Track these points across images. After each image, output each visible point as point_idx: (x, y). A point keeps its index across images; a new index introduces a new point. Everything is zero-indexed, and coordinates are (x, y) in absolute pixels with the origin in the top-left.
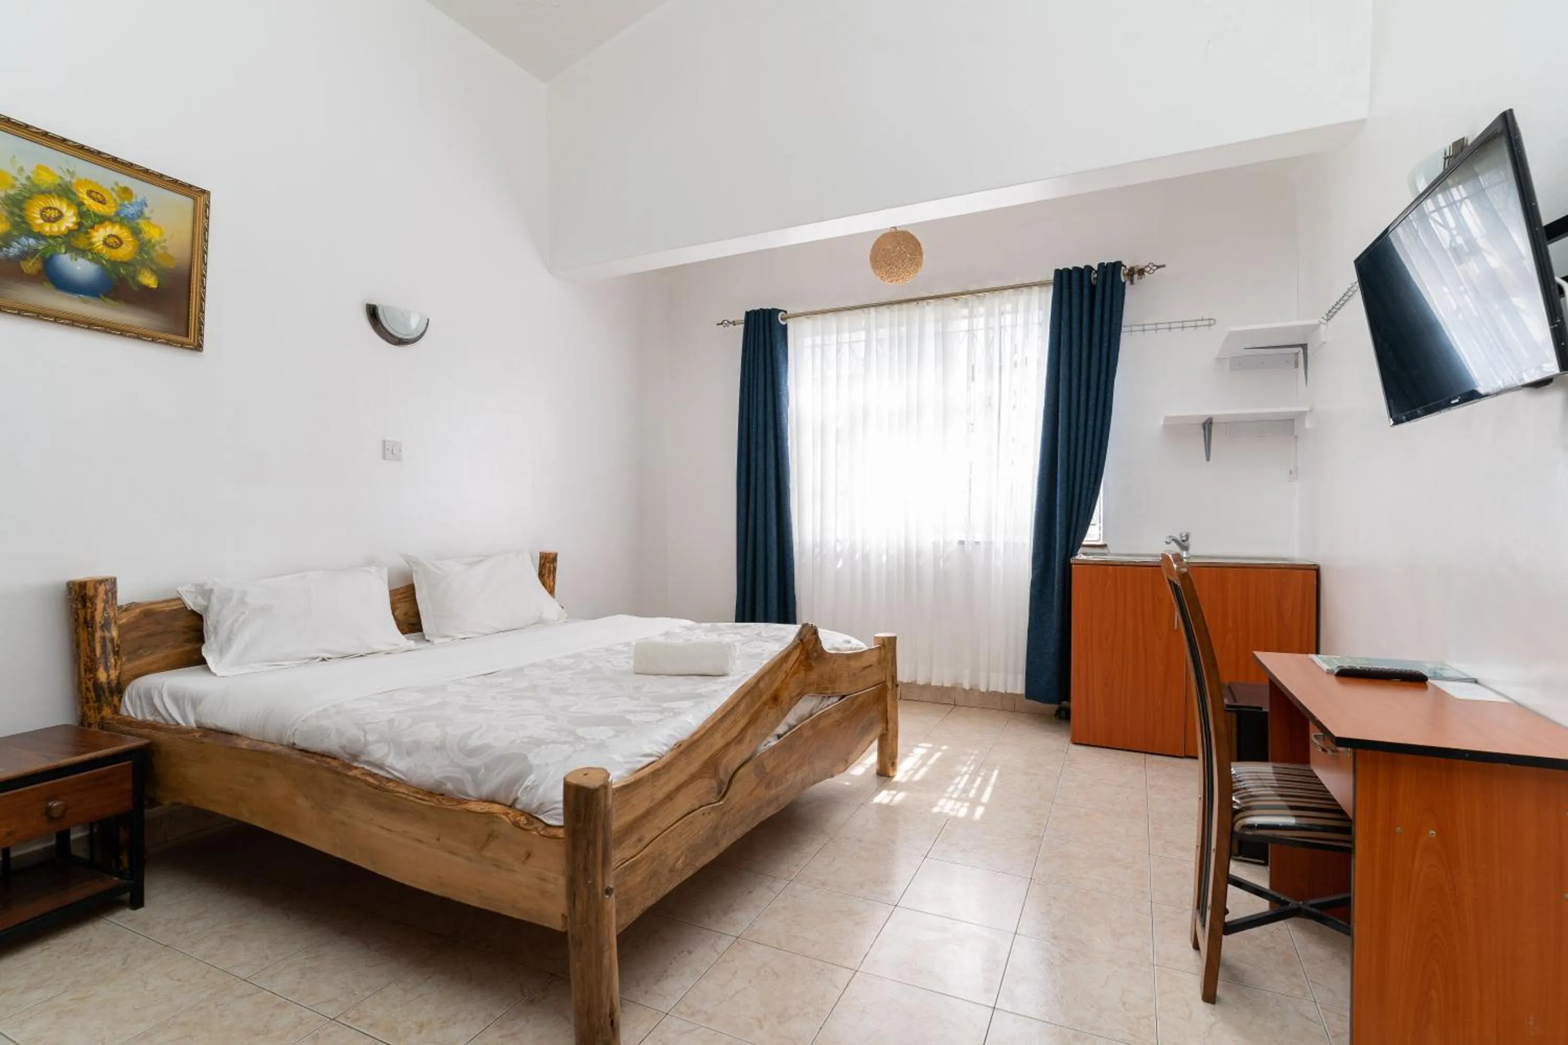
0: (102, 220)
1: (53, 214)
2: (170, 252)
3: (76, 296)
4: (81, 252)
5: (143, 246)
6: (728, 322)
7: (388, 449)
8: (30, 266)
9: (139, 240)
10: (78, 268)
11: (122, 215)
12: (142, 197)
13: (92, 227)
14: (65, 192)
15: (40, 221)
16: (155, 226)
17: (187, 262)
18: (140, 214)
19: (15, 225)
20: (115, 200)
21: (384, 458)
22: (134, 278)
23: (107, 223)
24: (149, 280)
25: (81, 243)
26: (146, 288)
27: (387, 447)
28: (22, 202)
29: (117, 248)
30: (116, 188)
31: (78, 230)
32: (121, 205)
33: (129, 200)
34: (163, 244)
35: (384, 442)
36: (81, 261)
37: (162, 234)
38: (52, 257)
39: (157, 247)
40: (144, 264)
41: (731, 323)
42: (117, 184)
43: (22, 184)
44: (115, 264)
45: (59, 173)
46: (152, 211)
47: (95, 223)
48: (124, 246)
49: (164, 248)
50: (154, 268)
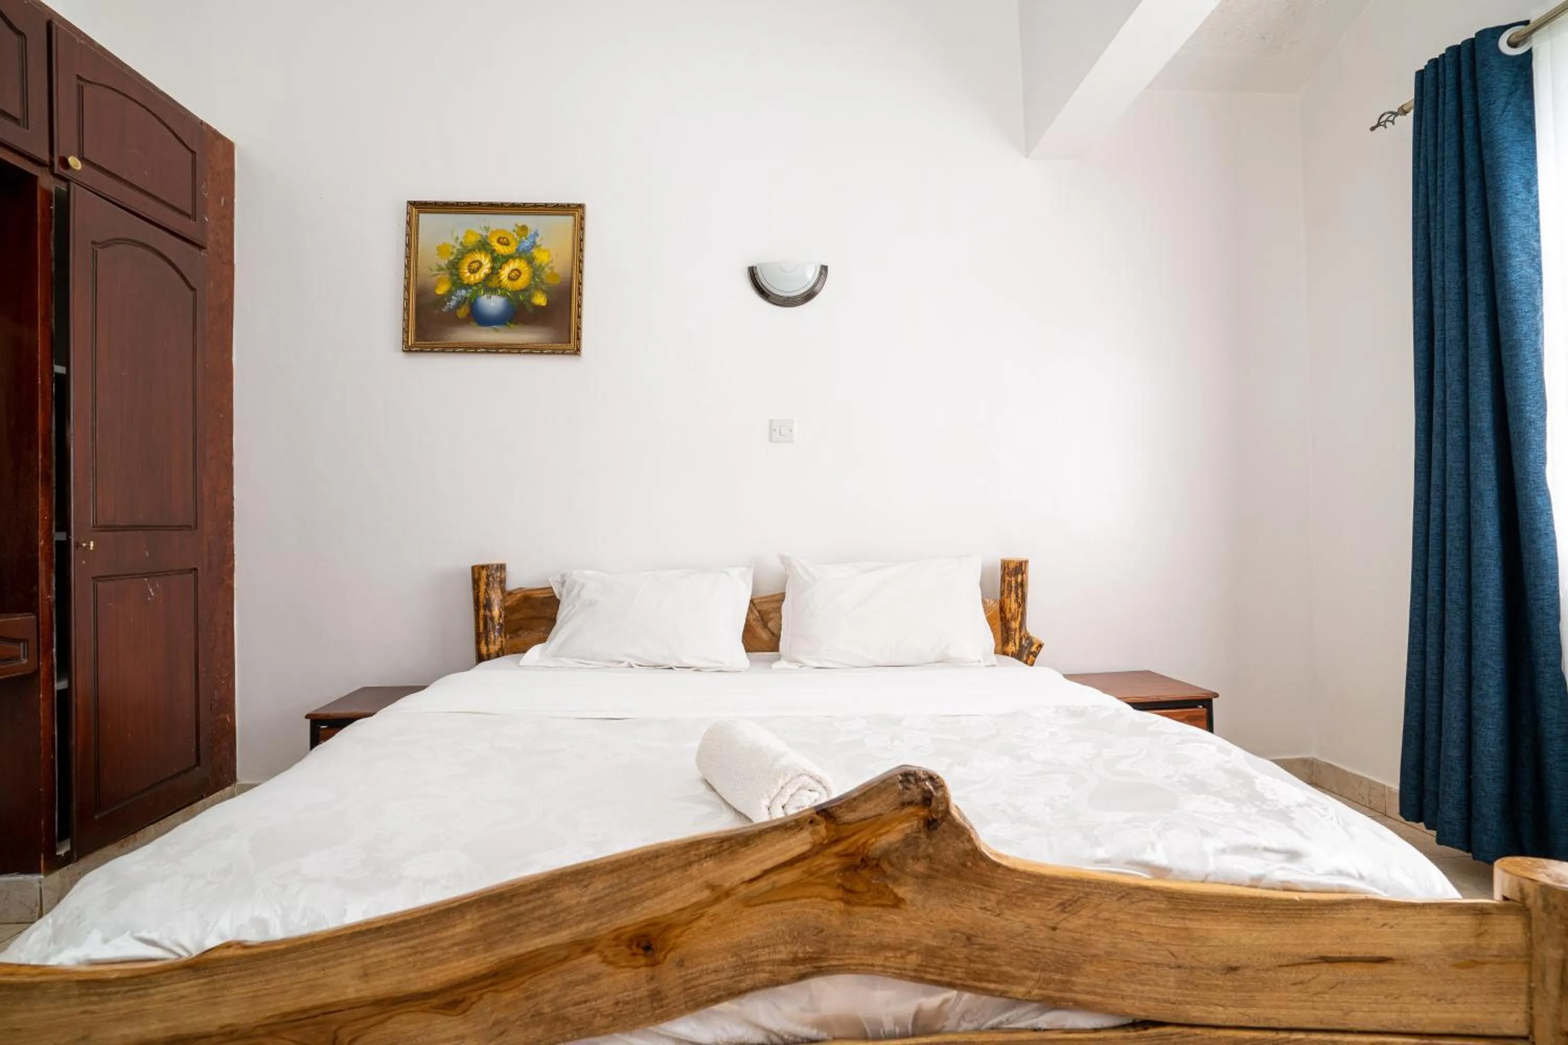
0: (507, 259)
1: (475, 266)
2: (556, 270)
3: (490, 328)
4: (492, 291)
5: (536, 271)
6: (1392, 113)
7: (775, 430)
8: (463, 312)
9: (532, 267)
10: (492, 304)
11: (521, 250)
12: (534, 230)
13: (500, 268)
14: (483, 246)
15: (468, 274)
16: (544, 251)
17: (569, 276)
18: (534, 245)
19: (454, 283)
20: (516, 239)
21: (771, 440)
22: (529, 301)
23: (511, 260)
24: (540, 300)
25: (493, 283)
26: (539, 307)
27: (774, 428)
28: (457, 263)
29: (517, 279)
30: (516, 229)
31: (492, 273)
32: (520, 242)
33: (525, 236)
34: (550, 265)
35: (771, 421)
36: (494, 297)
37: (549, 256)
38: (475, 300)
39: (546, 269)
40: (537, 288)
41: (1396, 114)
42: (516, 225)
43: (458, 250)
44: (516, 293)
45: (480, 232)
46: (542, 239)
47: (503, 263)
48: (522, 276)
49: (552, 268)
50: (544, 288)
